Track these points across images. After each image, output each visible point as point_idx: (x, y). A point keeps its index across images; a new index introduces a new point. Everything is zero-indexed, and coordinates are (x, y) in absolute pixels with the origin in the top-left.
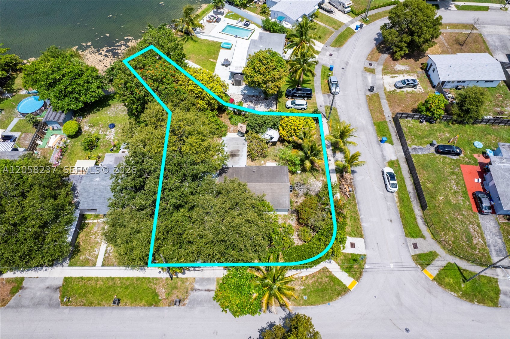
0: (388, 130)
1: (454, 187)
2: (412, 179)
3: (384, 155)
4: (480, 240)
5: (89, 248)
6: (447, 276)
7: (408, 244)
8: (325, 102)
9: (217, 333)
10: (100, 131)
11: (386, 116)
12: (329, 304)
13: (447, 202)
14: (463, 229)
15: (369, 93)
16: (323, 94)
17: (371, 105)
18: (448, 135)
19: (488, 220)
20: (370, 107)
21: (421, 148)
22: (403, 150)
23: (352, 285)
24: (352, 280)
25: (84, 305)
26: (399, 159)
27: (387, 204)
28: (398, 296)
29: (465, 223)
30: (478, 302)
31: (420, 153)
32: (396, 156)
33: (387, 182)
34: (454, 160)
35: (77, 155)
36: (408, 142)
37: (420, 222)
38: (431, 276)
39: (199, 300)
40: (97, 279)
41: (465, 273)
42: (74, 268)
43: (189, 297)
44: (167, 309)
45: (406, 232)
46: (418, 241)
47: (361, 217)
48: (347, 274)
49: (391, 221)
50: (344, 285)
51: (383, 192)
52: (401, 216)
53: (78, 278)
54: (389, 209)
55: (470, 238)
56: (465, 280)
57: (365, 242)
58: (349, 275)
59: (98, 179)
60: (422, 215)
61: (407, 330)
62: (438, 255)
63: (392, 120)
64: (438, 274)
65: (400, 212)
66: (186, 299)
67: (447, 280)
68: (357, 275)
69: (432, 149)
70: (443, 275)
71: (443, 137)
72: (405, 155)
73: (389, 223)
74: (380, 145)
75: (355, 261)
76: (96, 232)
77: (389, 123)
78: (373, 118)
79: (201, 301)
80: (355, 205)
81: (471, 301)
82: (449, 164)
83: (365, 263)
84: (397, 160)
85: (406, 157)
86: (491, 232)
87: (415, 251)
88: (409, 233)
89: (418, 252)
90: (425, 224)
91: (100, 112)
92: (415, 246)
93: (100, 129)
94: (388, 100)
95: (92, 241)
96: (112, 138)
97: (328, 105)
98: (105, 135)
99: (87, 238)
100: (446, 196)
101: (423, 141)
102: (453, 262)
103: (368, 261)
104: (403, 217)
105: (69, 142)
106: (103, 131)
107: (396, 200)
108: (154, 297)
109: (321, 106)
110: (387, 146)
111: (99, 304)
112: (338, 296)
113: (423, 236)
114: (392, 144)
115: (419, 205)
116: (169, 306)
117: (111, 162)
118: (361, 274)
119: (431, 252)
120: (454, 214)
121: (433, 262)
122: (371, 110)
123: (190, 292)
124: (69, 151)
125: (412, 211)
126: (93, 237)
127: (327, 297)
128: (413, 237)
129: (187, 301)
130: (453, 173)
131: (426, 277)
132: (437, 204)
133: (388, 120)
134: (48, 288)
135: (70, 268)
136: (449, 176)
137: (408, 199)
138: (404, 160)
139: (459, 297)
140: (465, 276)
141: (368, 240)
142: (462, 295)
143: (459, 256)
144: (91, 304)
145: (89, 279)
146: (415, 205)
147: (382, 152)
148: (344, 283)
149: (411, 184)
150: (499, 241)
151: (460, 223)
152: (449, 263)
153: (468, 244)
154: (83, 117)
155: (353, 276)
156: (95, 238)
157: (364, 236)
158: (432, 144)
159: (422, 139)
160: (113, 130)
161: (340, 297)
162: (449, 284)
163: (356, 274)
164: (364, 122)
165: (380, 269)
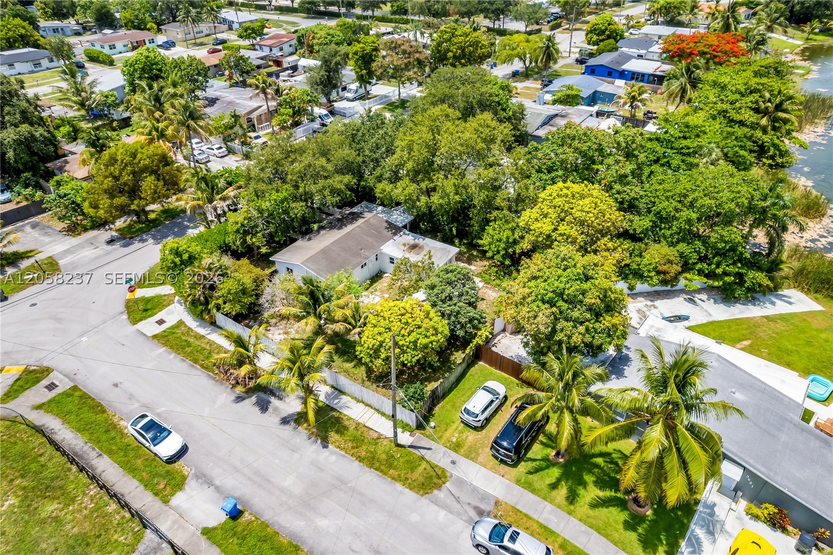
3: (206, 486)
7: (67, 380)
8: (461, 483)
12: (151, 267)
16: (497, 503)
23: (134, 294)
24: (137, 296)
26: (163, 505)
27: (138, 401)
28: (59, 320)
32: (175, 509)
37: (53, 423)
45: (77, 393)
46: (47, 396)
47: (173, 355)
48: (146, 297)
49: (116, 385)
50: (143, 288)
54: (131, 397)
57: (145, 335)
58: (143, 297)
61: (34, 304)
65: (103, 411)
68: (132, 302)
73: (119, 380)
74: (234, 498)
75: (146, 310)
80: (195, 360)
83: (129, 318)
84: (166, 502)
87: (49, 380)
88: (71, 395)
89: (45, 382)
92: (51, 386)
97: (448, 484)
103: (126, 322)
104: (97, 407)
109: (454, 463)
110: (217, 516)
113: (39, 407)
118: (128, 307)
119: (16, 397)
121: (8, 388)
128: (60, 394)
131: (16, 364)
137: (97, 442)
141: (141, 339)
146: (74, 442)
147: (217, 489)
149: (103, 474)
155: (137, 299)
157: (151, 339)
163: (135, 303)
164: (322, 523)
165: (102, 326)
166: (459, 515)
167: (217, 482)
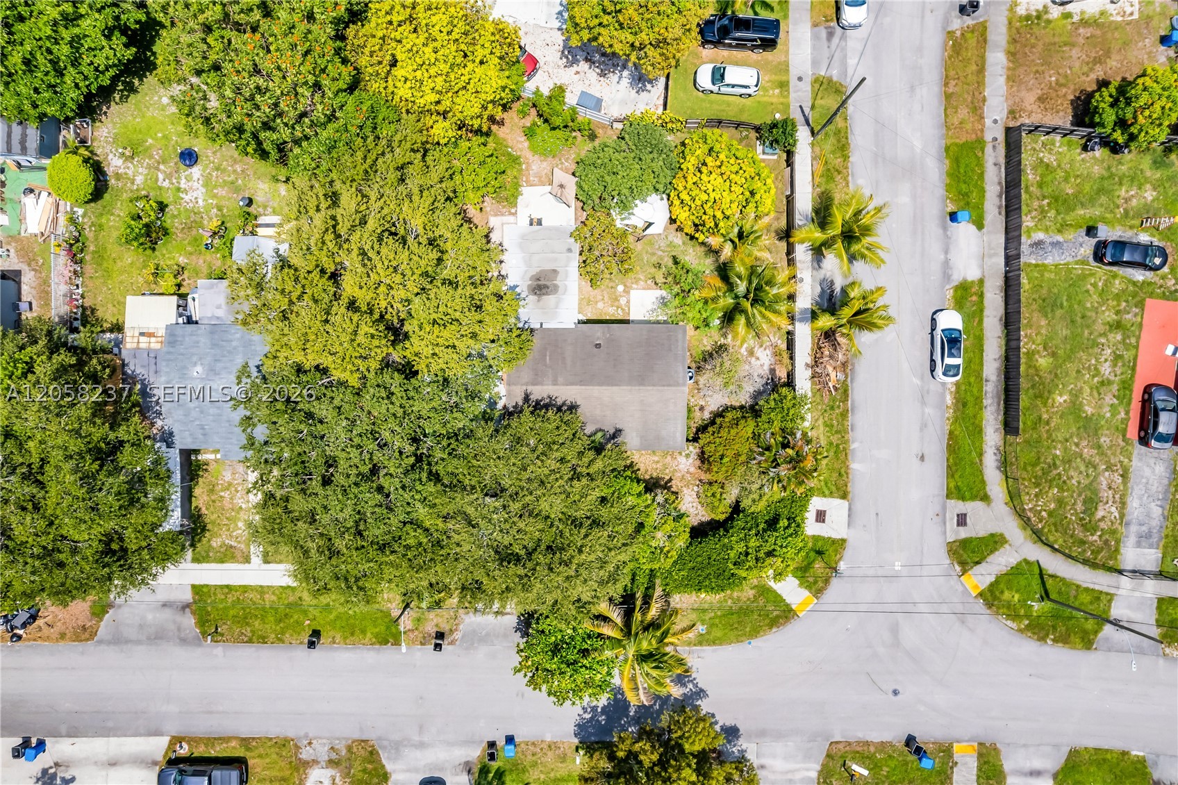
0: (981, 176)
1: (1106, 369)
2: (1003, 342)
3: (951, 262)
4: (1113, 509)
5: (226, 522)
6: (1010, 589)
7: (947, 515)
8: (815, 63)
9: (523, 695)
10: (161, 176)
11: (988, 122)
12: (750, 643)
13: (1075, 408)
14: (1085, 482)
15: (958, 23)
16: (815, 25)
17: (952, 73)
18: (1149, 195)
19: (1152, 461)
20: (946, 85)
21: (1058, 243)
22: (1006, 248)
23: (804, 603)
24: (806, 593)
25: (250, 641)
26: (986, 280)
27: (923, 414)
29: (1095, 467)
30: (1053, 640)
31: (1049, 261)
32: (982, 266)
33: (938, 357)
34: (1134, 283)
35: (119, 264)
36: (1027, 222)
37: (990, 462)
38: (976, 587)
39: (484, 633)
40: (262, 590)
41: (1050, 583)
42: (205, 566)
43: (461, 627)
44: (419, 650)
45: (952, 485)
46: (972, 508)
47: (853, 446)
48: (797, 582)
49: (922, 458)
50: (788, 605)
51: (922, 378)
52: (949, 446)
53: (222, 587)
54: (924, 426)
55: (1092, 503)
56: (1046, 595)
57: (850, 509)
58: (801, 585)
59: (199, 368)
60: (1002, 443)
61: (895, 693)
62: (1006, 542)
63: (1001, 137)
64: (992, 585)
65: (951, 433)
66: (456, 630)
67: (1007, 595)
68: (817, 587)
69: (1087, 247)
70: (1002, 586)
71: (1134, 202)
72: (1007, 264)
73: (916, 462)
74: (945, 228)
75: (820, 552)
76: (230, 484)
77: (989, 149)
78: (948, 128)
79: (488, 635)
80: (844, 415)
81: (1042, 639)
82: (1117, 297)
83: (840, 559)
84: (981, 281)
85: (1006, 272)
86: (1147, 490)
87: (957, 533)
88: (957, 487)
89: (963, 533)
90: (999, 468)
91: (139, 96)
92: (962, 520)
93: (158, 169)
94: (1012, 55)
95: (227, 505)
96: (200, 202)
97: (823, 73)
98: (179, 189)
99: (213, 498)
100: (1076, 395)
101: (1069, 218)
102: (1032, 558)
103: (848, 553)
104: (952, 445)
105: (84, 216)
106: (168, 176)
107: (949, 400)
108: (388, 628)
109: (800, 79)
110: (964, 230)
111: (281, 640)
112: (771, 626)
113: (985, 498)
114: (980, 226)
115: (1001, 417)
116: (422, 644)
117: (219, 307)
118: (827, 581)
119: (992, 535)
120: (1077, 445)
121: (989, 559)
122: (948, 97)
123: (463, 616)
124: (92, 248)
125: (978, 431)
126: (226, 494)
127: (748, 629)
128: (963, 499)
129: (457, 635)
130: (1118, 326)
131: (966, 590)
132: (1045, 416)
133: (988, 137)
134: (164, 605)
135: (196, 566)
136: (1104, 335)
137: (978, 400)
138: (1000, 282)
139: (1020, 631)
140: (1048, 587)
141: (858, 506)
142: (1028, 627)
143: (1052, 547)
144: (263, 640)
145: (245, 589)
146: (992, 417)
147: (946, 252)
148: (788, 601)
149: (997, 357)
150: (1156, 511)
151: (1083, 468)
152: (1025, 561)
153: (1082, 519)
154: (94, 121)
155: (809, 587)
156: (231, 499)
157: (850, 496)
158: (1091, 231)
159: (1071, 209)
160: (196, 171)
161: (774, 630)
162: (1009, 605)
163: (815, 582)
164: (918, 144)
165: (871, 572)
166: (844, 49)
167: (942, 257)
